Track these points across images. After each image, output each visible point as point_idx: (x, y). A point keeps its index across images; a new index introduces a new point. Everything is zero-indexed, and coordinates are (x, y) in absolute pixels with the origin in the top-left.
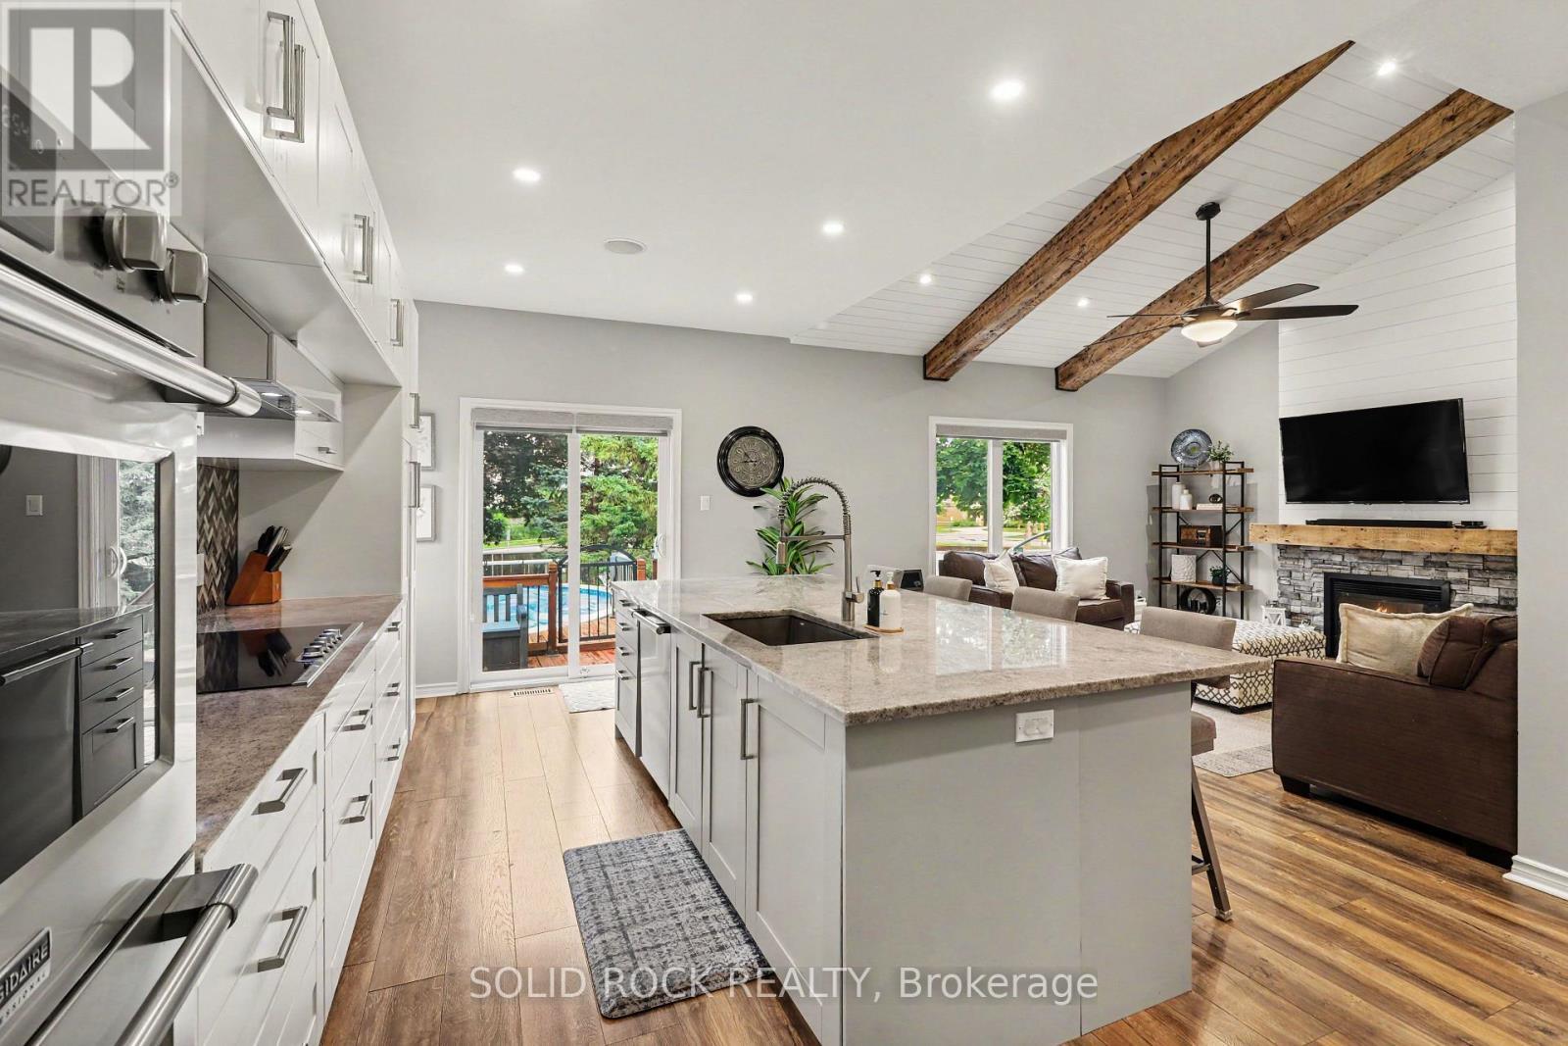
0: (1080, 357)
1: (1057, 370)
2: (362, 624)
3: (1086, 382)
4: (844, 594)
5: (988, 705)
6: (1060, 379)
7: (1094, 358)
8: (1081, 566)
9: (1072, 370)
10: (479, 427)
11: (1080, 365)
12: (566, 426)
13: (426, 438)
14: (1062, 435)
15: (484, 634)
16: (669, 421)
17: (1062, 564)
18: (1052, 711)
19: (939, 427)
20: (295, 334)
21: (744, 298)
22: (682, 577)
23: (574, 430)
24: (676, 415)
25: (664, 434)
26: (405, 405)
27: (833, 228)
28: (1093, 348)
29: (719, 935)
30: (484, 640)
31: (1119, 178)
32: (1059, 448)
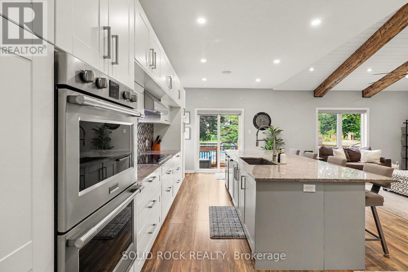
0: (371, 87)
1: (363, 91)
2: (171, 155)
3: (374, 94)
4: (273, 154)
5: (293, 181)
6: (364, 94)
7: (376, 87)
8: (370, 152)
9: (368, 91)
10: (199, 114)
11: (371, 89)
12: (217, 114)
13: (188, 117)
14: (365, 111)
15: (200, 161)
16: (241, 112)
17: (363, 151)
18: (315, 185)
19: (319, 110)
20: (160, 99)
21: (258, 80)
22: (244, 149)
23: (219, 115)
24: (243, 110)
25: (240, 115)
26: (182, 110)
27: (277, 62)
28: (376, 84)
29: (238, 228)
30: (200, 162)
31: (377, 31)
32: (364, 115)
